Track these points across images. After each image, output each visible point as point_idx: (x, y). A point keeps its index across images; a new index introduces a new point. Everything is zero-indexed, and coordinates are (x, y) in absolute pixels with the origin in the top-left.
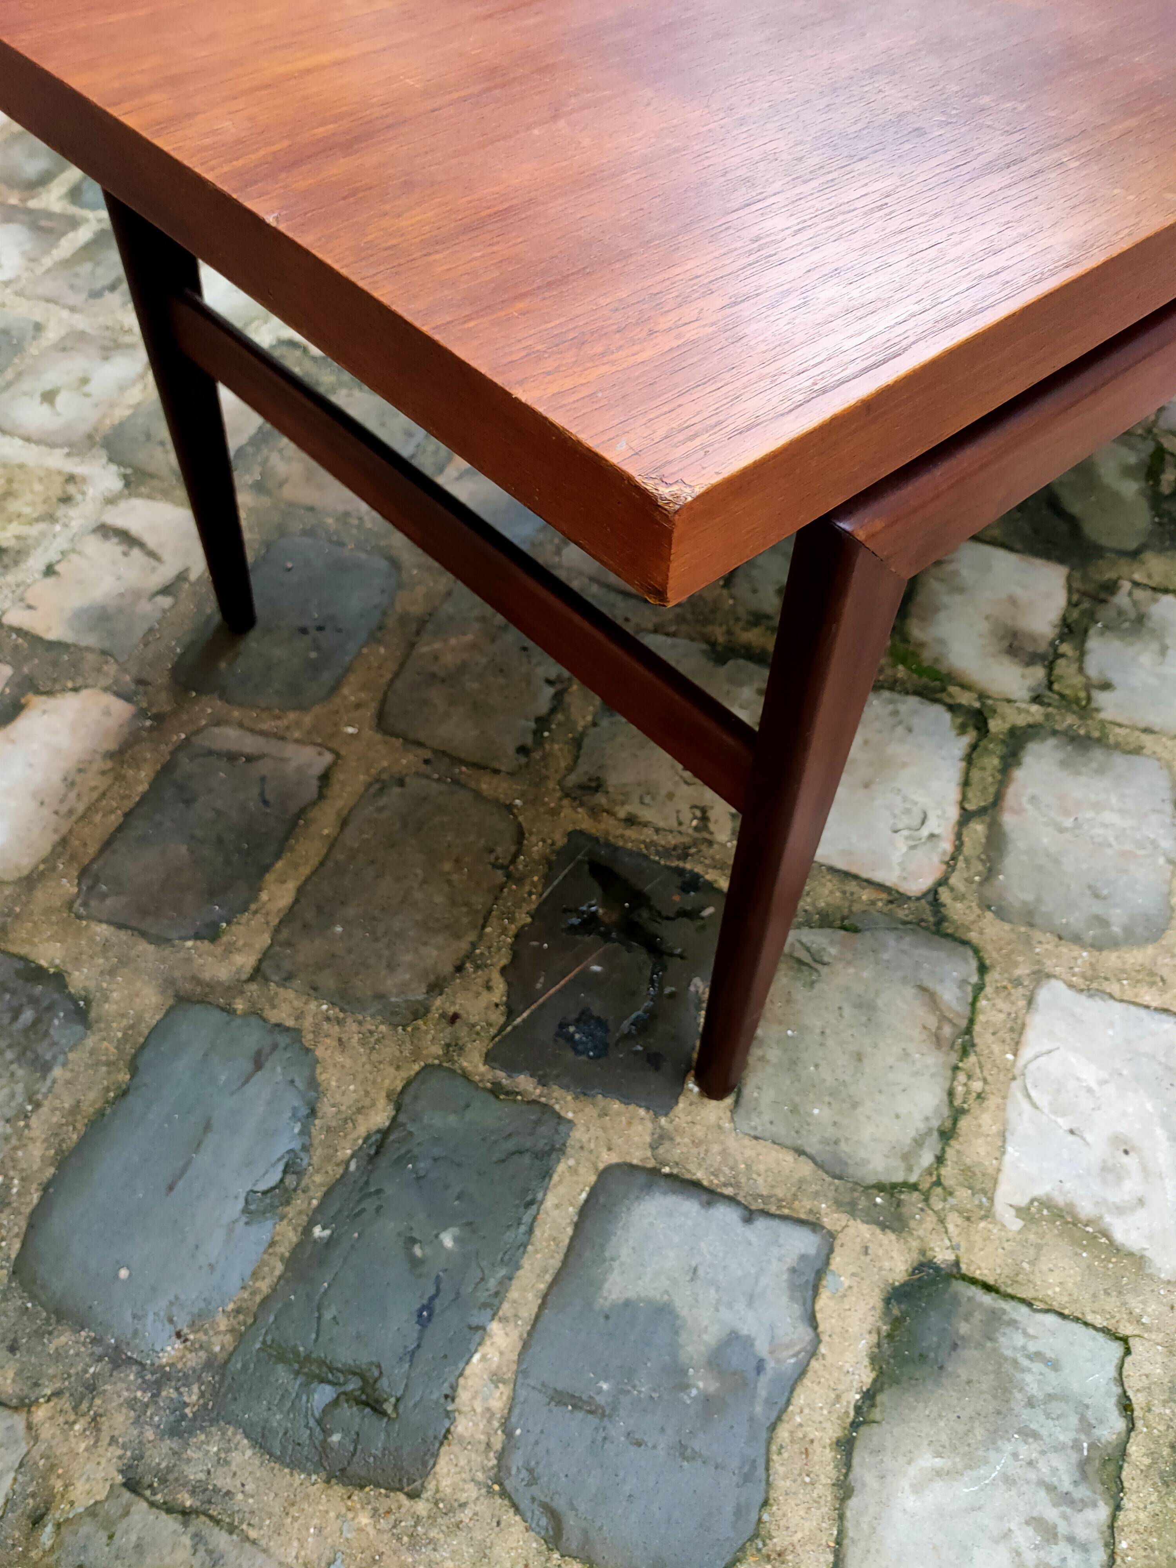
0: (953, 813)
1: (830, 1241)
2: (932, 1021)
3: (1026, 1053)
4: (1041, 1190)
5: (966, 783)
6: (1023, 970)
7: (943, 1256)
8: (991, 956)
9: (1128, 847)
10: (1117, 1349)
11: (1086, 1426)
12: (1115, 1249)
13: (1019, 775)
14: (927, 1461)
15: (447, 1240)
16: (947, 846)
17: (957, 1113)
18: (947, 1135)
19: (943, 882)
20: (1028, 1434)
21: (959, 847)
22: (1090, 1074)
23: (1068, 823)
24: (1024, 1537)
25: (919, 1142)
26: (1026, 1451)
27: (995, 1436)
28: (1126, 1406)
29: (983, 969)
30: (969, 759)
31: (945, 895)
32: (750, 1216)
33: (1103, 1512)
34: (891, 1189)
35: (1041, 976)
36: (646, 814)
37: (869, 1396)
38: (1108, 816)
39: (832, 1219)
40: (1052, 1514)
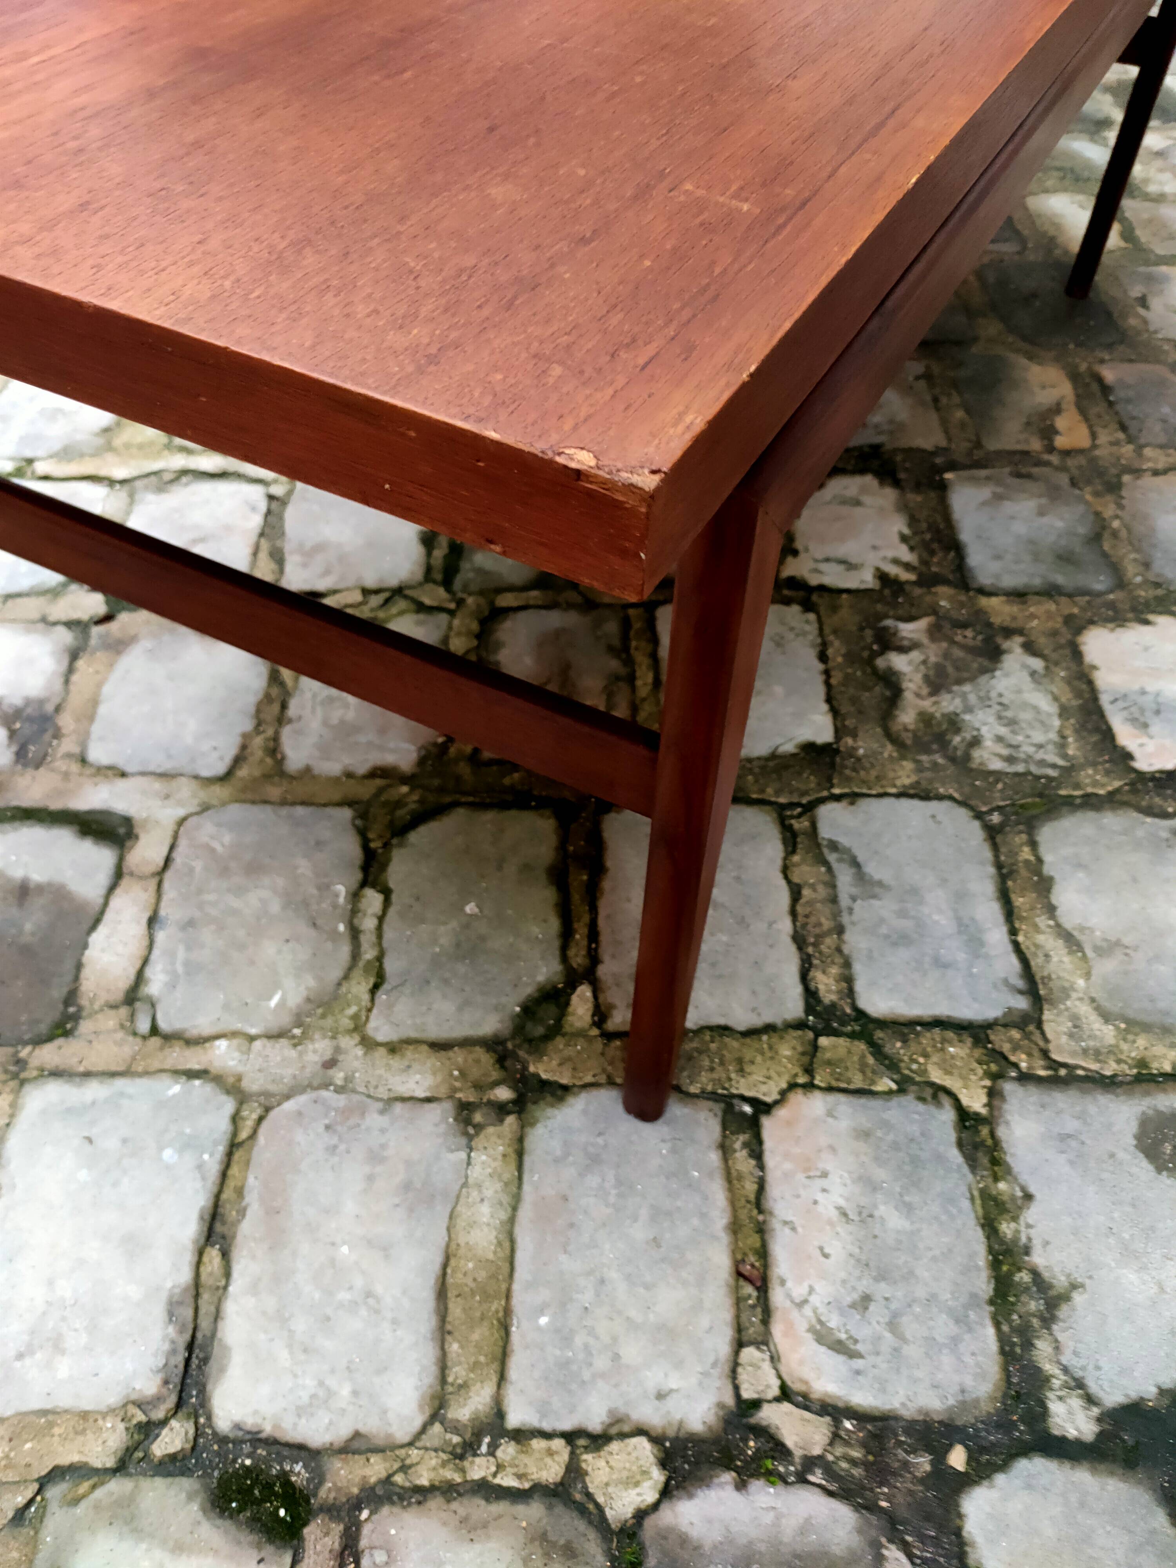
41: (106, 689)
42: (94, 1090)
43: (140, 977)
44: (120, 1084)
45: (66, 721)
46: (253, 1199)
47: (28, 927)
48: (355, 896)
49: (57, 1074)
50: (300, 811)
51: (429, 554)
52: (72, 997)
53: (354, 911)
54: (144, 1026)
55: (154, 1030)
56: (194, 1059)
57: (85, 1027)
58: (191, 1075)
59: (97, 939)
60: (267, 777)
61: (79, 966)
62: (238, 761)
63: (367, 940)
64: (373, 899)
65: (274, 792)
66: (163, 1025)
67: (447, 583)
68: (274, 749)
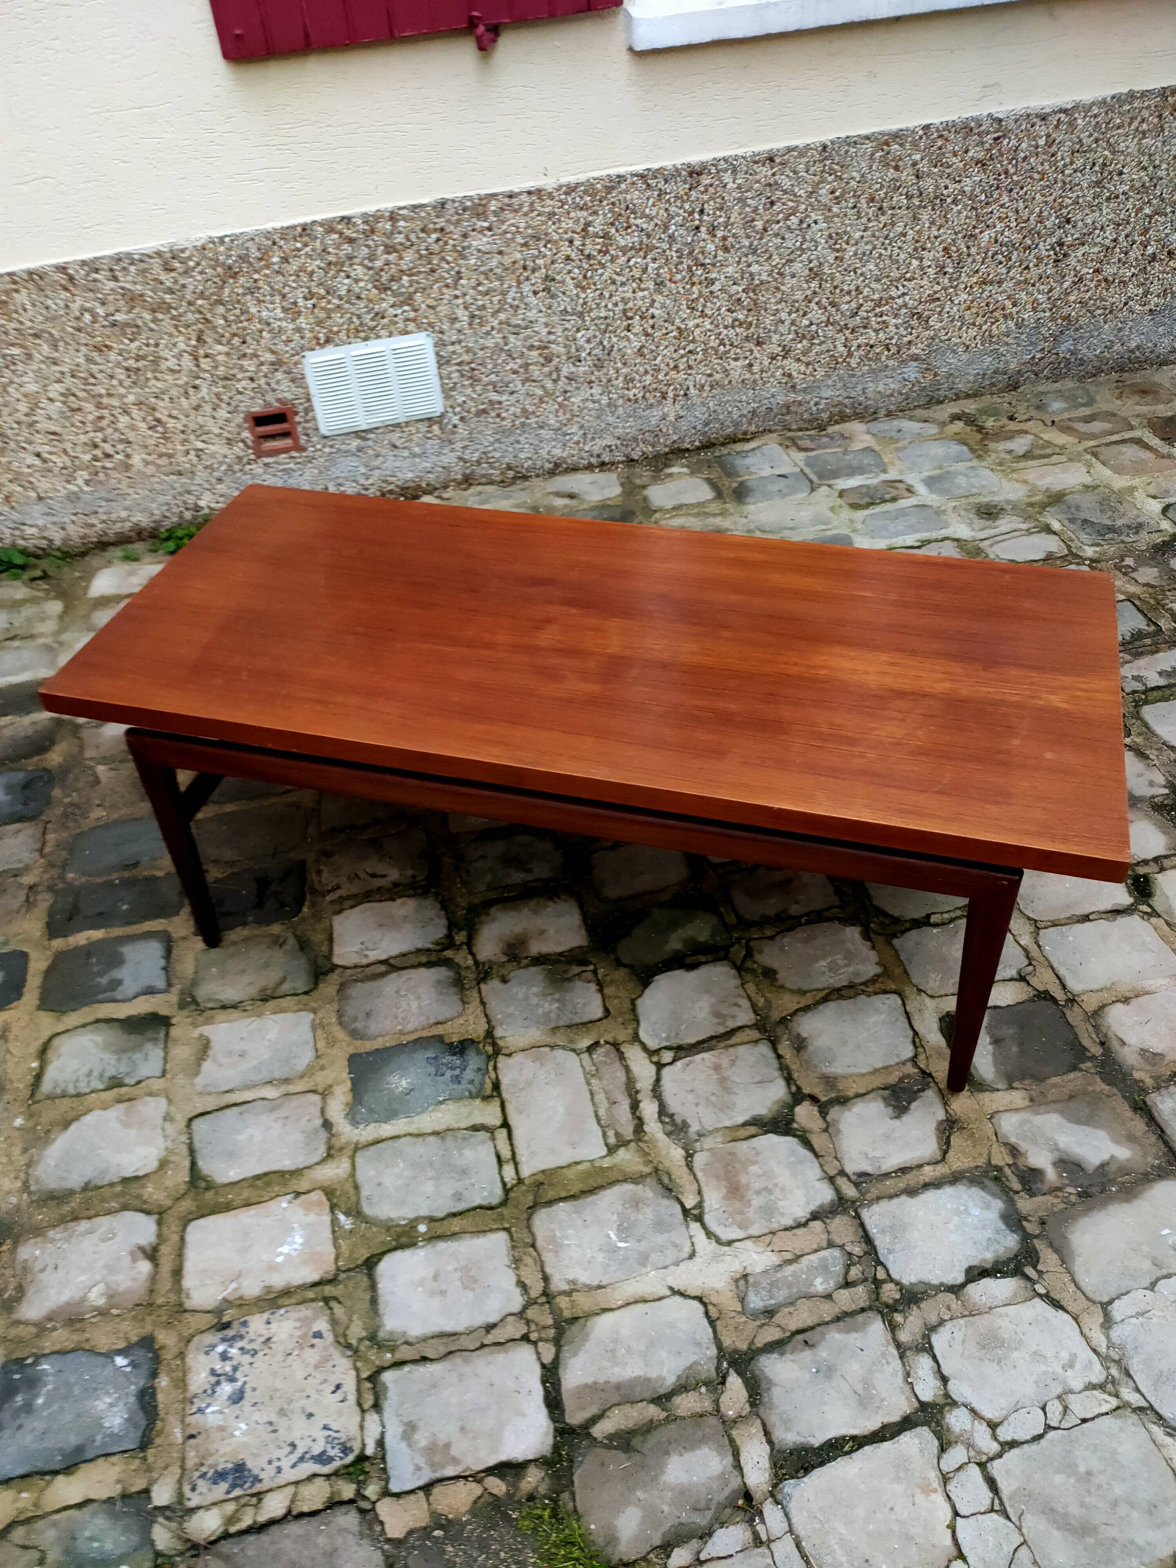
0: (383, 957)
1: (166, 991)
2: (271, 986)
3: (274, 1017)
4: (212, 1037)
5: (403, 955)
6: (313, 1005)
7: (173, 1021)
8: (315, 994)
9: (400, 1015)
10: (158, 1074)
11: (127, 1074)
12: (199, 1065)
13: (422, 970)
14: (99, 1039)
15: (125, 907)
16: (365, 961)
17: (234, 1006)
18: (224, 1007)
19: (345, 968)
20: (119, 1060)
21: (368, 965)
22: (272, 1035)
23: (403, 993)
24: (85, 1070)
25: (217, 1000)
26: (113, 1062)
27: (114, 1052)
28: (139, 1082)
29: (306, 993)
30: (419, 951)
31: (338, 971)
32: (165, 969)
33: (102, 1087)
34: (195, 1002)
35: (314, 1011)
36: (325, 875)
37: (117, 1020)
38: (415, 1004)
39: (176, 990)
40: (95, 1074)
41: (864, 1071)
42: (1062, 972)
43: (1011, 979)
44: (1055, 965)
45: (893, 1079)
46: (1068, 915)
47: (1011, 1031)
48: (936, 925)
49: (1064, 987)
50: (903, 957)
51: (705, 963)
52: (1031, 1000)
53: (943, 924)
54: (1031, 968)
55: (1030, 964)
56: (1033, 948)
57: (1041, 988)
58: (1039, 946)
59: (1003, 1004)
60: (889, 977)
61: (1019, 1004)
62: (885, 992)
63: (953, 915)
64: (934, 919)
65: (897, 971)
66: (1026, 962)
67: (727, 948)
68: (873, 980)
